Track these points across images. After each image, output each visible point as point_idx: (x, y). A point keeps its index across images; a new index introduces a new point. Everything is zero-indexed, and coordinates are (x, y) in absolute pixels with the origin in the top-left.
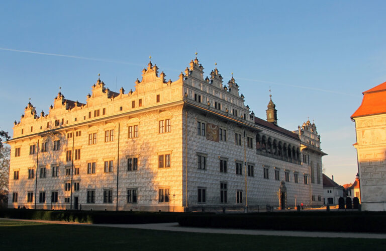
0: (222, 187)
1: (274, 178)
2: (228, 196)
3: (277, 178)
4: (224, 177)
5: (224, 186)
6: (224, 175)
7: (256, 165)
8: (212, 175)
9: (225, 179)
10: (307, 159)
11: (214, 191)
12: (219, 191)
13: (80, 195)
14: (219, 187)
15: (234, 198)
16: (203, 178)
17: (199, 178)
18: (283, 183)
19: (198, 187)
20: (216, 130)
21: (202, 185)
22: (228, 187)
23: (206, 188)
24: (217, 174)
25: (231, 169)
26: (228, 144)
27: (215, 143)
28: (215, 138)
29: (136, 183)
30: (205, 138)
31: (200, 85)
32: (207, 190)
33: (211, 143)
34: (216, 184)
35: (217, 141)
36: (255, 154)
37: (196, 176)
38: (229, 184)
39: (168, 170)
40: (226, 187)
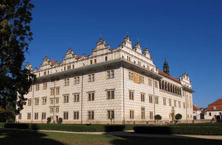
0: (142, 110)
1: (169, 105)
2: (146, 115)
3: (170, 105)
4: (143, 104)
5: (143, 109)
6: (143, 103)
7: (159, 97)
8: (137, 103)
9: (144, 105)
10: (185, 94)
11: (138, 112)
12: (141, 112)
13: (59, 115)
14: (141, 110)
15: (148, 116)
16: (132, 105)
17: (130, 105)
18: (173, 108)
19: (130, 110)
20: (138, 77)
21: (132, 109)
22: (146, 110)
23: (134, 110)
24: (140, 102)
25: (147, 100)
26: (145, 85)
27: (138, 85)
28: (138, 82)
29: (93, 108)
30: (133, 82)
31: (130, 51)
32: (135, 112)
33: (136, 84)
34: (139, 108)
35: (139, 83)
36: (159, 91)
37: (129, 103)
38: (146, 108)
39: (113, 100)
40: (144, 110)
